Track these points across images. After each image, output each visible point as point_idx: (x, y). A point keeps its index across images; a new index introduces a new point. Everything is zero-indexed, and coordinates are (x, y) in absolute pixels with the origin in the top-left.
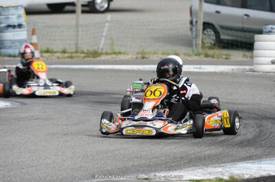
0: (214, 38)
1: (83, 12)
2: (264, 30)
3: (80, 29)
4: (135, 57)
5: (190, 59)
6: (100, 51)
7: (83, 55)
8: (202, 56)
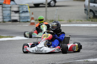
0: (93, 15)
1: (48, 7)
3: (47, 12)
4: (67, 22)
5: (86, 22)
7: (49, 21)
8: (90, 21)
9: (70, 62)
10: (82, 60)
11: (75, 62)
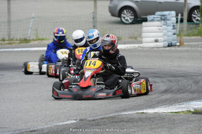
2: (148, 19)
6: (28, 38)
7: (18, 42)
9: (111, 115)
10: (133, 112)
11: (122, 115)
